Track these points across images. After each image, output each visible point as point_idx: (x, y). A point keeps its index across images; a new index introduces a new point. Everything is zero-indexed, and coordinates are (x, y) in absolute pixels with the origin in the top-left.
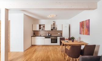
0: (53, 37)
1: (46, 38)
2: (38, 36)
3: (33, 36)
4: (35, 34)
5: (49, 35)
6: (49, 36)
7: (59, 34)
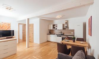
0: (65, 36)
1: (57, 36)
2: (53, 34)
3: (49, 34)
4: (51, 32)
5: (61, 33)
6: (61, 35)
7: (72, 33)
